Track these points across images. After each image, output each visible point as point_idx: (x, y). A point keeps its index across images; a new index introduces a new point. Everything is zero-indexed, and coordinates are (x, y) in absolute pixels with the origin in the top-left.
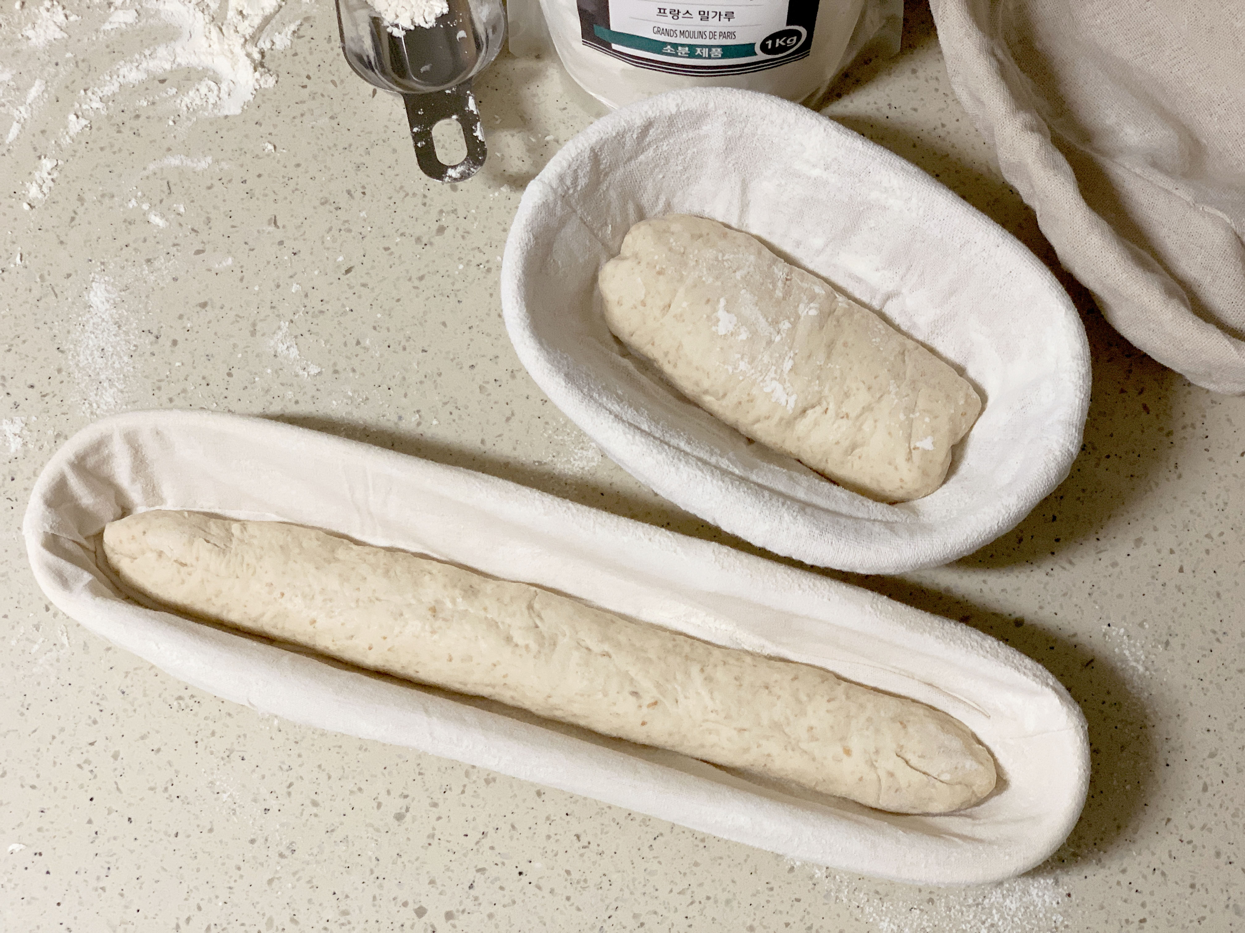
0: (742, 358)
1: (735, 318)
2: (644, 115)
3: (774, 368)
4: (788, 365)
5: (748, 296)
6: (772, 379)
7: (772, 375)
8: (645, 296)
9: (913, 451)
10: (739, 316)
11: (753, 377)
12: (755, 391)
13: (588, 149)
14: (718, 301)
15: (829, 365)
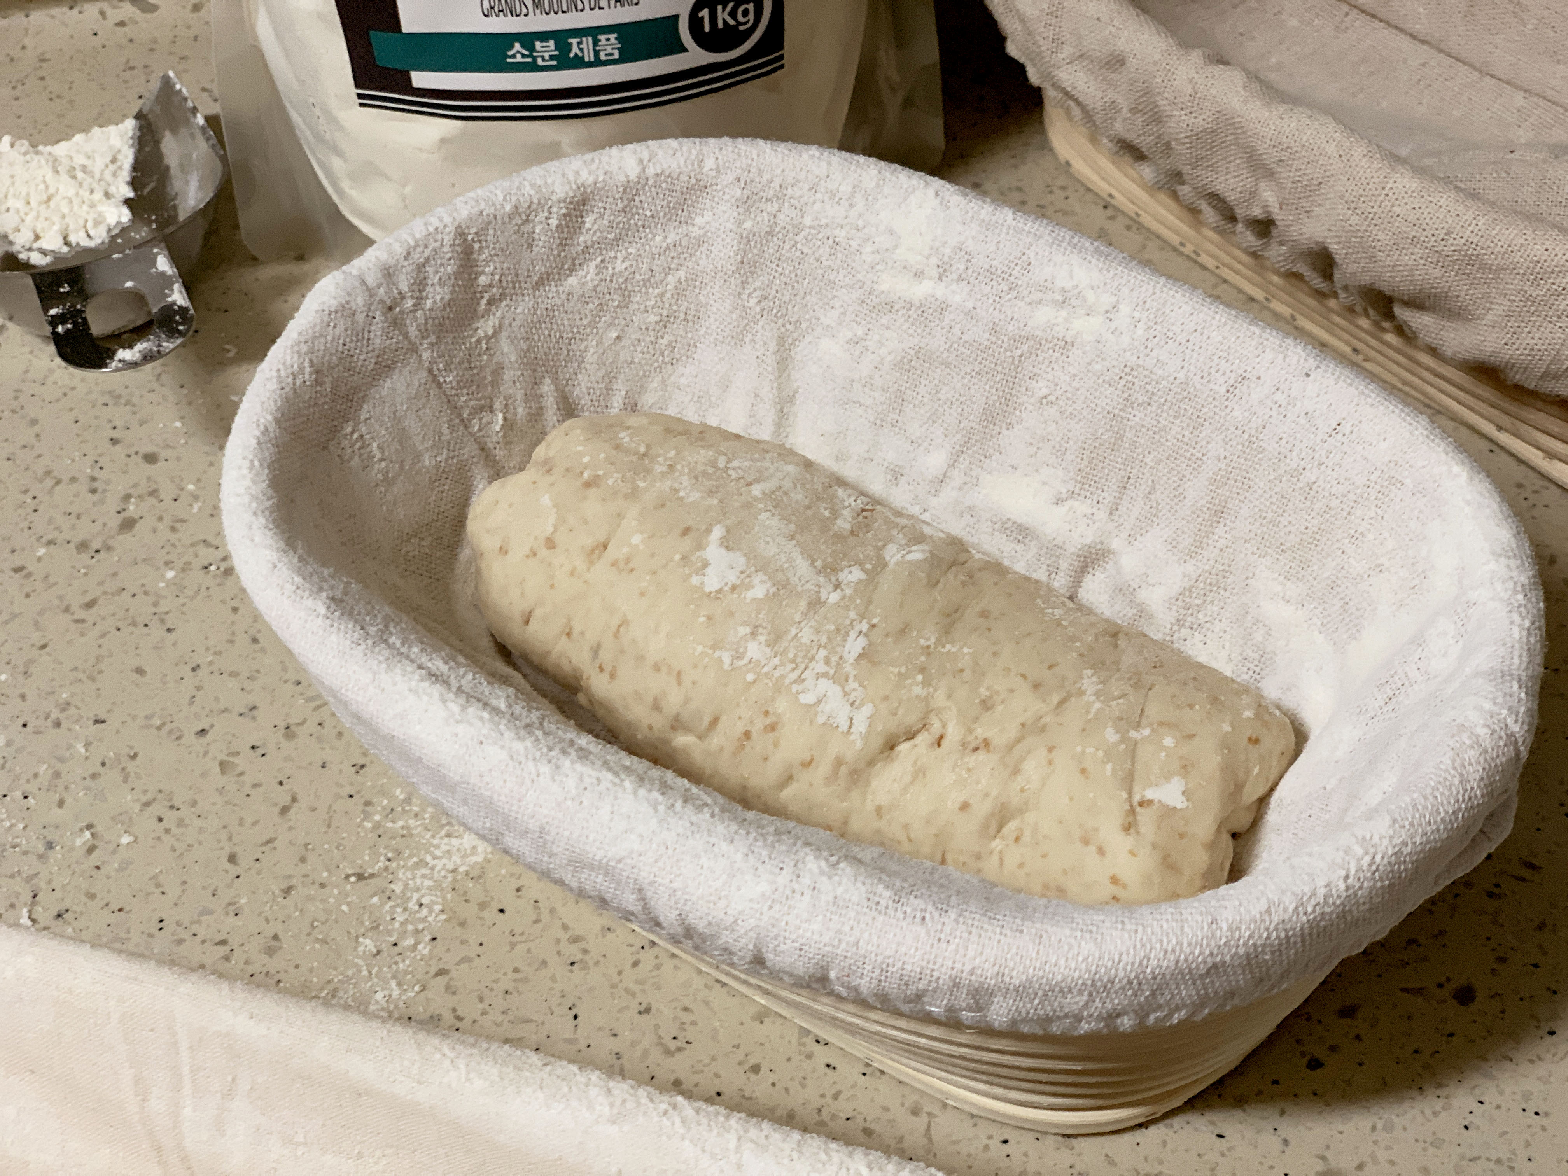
0: (753, 634)
1: (742, 560)
2: (572, 178)
3: (823, 653)
4: (854, 646)
5: (774, 522)
6: (818, 676)
7: (820, 667)
8: (556, 529)
9: (1138, 809)
10: (751, 556)
11: (777, 674)
12: (782, 705)
13: (451, 228)
14: (709, 531)
15: (948, 646)
